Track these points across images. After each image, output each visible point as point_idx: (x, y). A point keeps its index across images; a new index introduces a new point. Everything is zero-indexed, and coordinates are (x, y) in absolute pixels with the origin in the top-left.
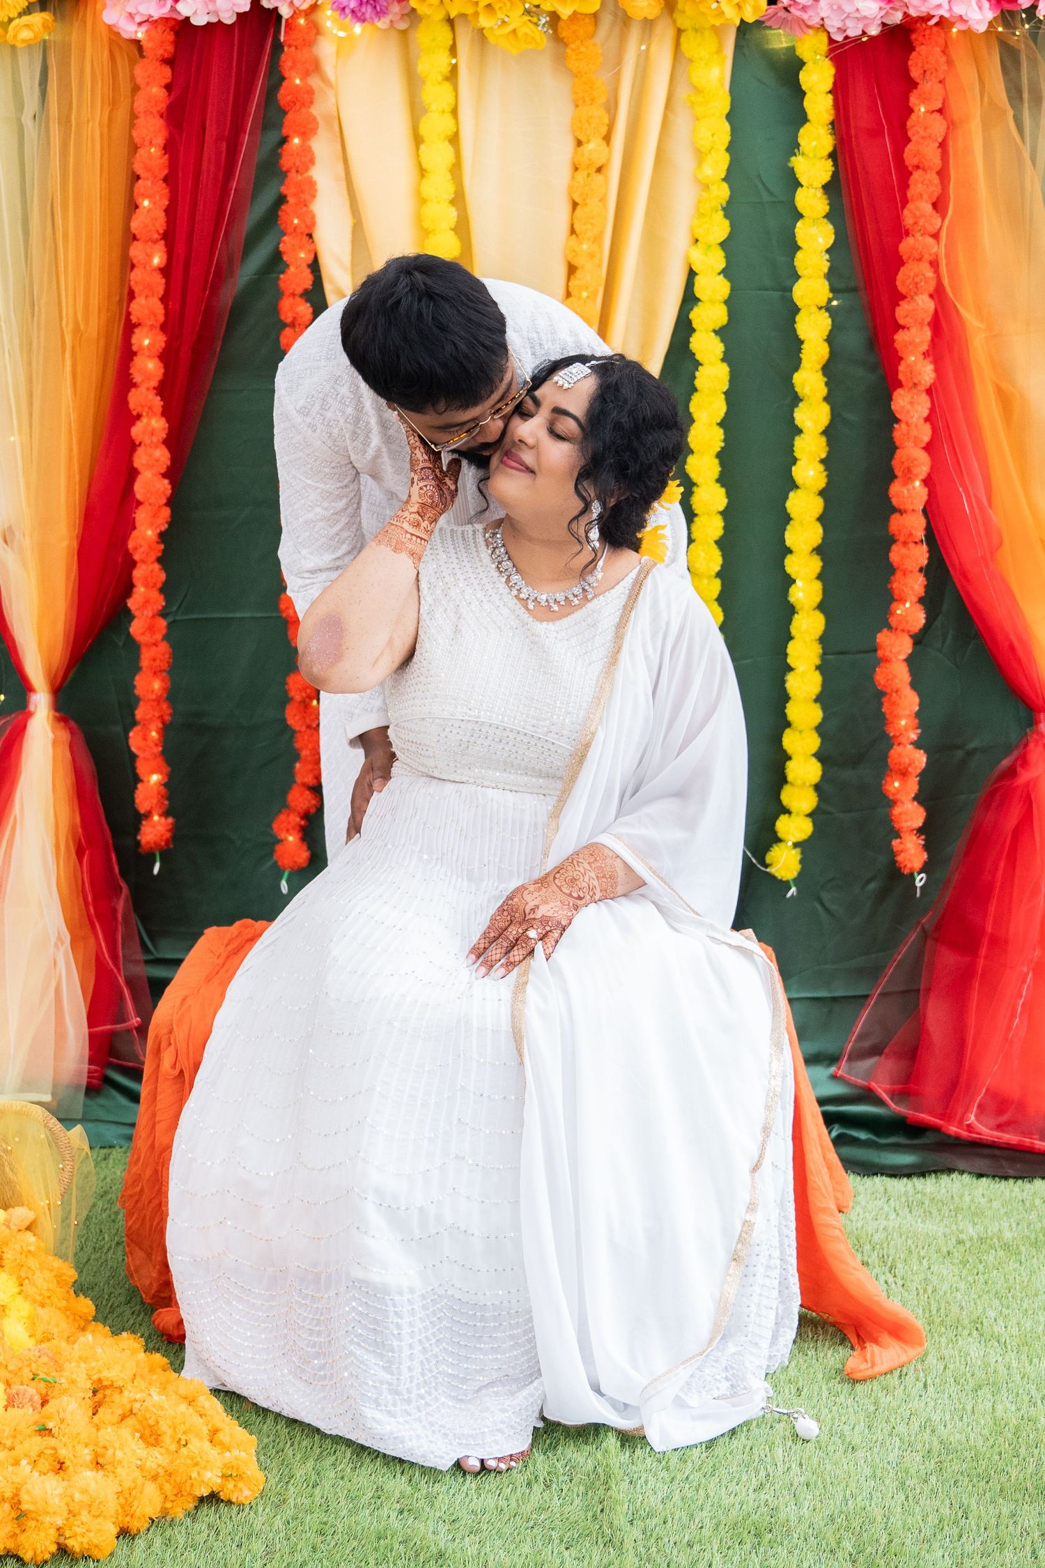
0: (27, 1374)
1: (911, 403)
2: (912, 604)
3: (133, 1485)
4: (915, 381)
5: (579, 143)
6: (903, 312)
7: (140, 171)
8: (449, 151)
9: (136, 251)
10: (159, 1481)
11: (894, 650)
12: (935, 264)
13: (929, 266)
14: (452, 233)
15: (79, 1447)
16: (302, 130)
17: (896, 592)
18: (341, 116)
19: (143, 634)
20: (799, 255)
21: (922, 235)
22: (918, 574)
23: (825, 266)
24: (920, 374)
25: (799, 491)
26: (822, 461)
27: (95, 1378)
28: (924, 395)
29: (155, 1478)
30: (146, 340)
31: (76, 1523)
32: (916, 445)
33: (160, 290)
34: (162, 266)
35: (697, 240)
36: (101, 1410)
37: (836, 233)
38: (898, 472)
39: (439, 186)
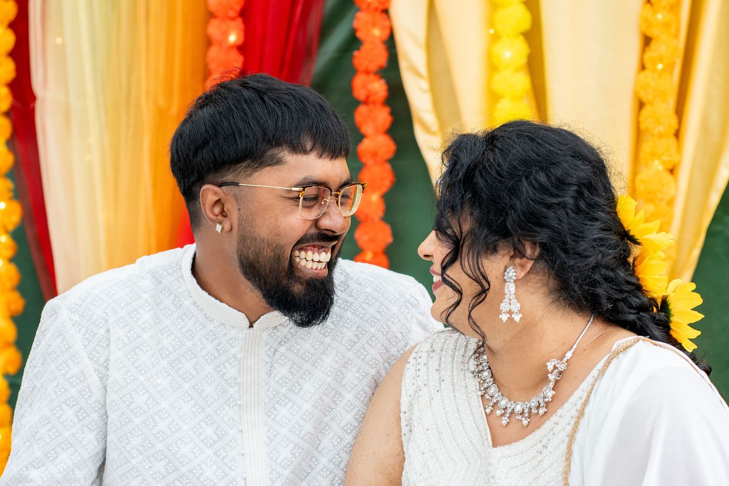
9: (214, 29)
34: (239, 43)
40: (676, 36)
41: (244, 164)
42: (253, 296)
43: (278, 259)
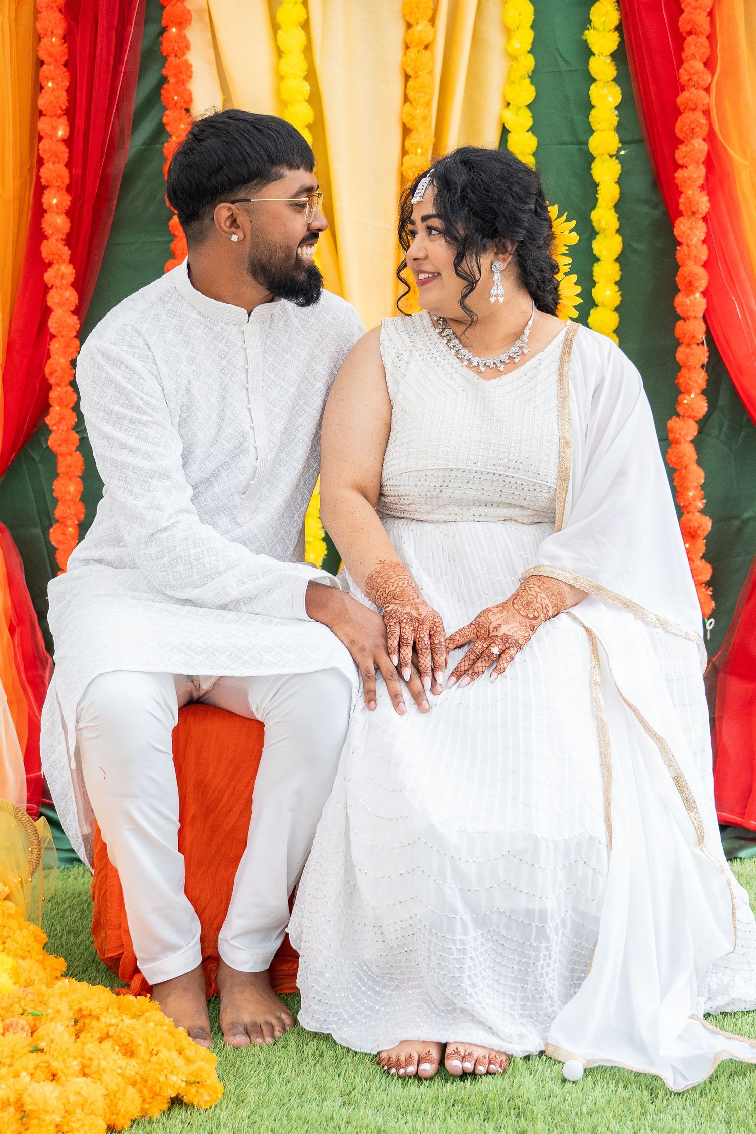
0: (17, 1009)
1: (691, 229)
2: (695, 394)
3: (117, 1088)
4: (694, 210)
5: (409, 26)
6: (681, 154)
7: (44, 57)
8: (301, 35)
9: (43, 125)
10: (138, 1086)
11: (683, 433)
12: (707, 113)
13: (702, 114)
14: (307, 104)
15: (69, 1060)
16: (179, 20)
17: (683, 385)
18: (211, 8)
19: (60, 445)
20: (593, 112)
21: (696, 89)
22: (701, 370)
23: (615, 121)
24: (698, 204)
25: (598, 309)
26: (617, 283)
27: (76, 1007)
28: (701, 222)
29: (134, 1084)
30: (55, 199)
31: (72, 1119)
32: (695, 263)
33: (65, 156)
34: (65, 138)
35: (508, 104)
36: (82, 1035)
37: (622, 93)
38: (681, 287)
39: (295, 64)
40: (430, 127)
41: (254, 183)
42: (253, 289)
43: (288, 257)
